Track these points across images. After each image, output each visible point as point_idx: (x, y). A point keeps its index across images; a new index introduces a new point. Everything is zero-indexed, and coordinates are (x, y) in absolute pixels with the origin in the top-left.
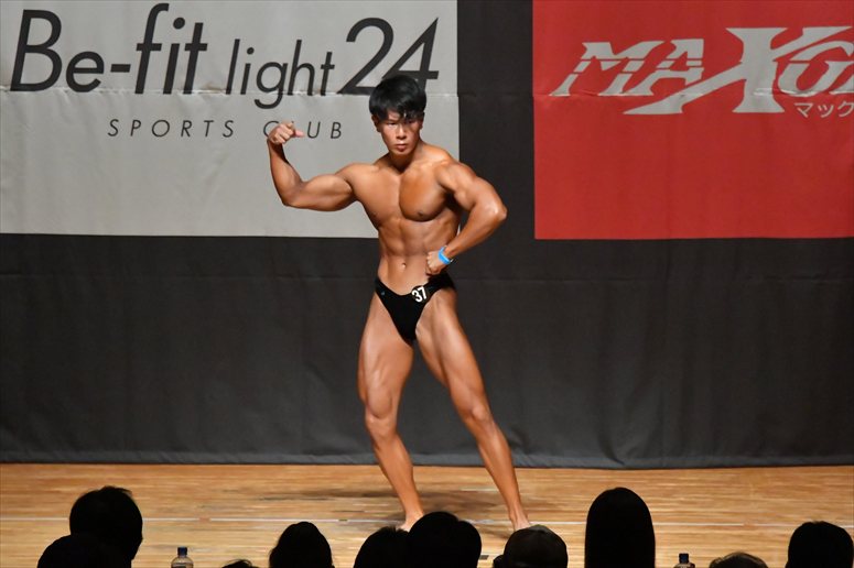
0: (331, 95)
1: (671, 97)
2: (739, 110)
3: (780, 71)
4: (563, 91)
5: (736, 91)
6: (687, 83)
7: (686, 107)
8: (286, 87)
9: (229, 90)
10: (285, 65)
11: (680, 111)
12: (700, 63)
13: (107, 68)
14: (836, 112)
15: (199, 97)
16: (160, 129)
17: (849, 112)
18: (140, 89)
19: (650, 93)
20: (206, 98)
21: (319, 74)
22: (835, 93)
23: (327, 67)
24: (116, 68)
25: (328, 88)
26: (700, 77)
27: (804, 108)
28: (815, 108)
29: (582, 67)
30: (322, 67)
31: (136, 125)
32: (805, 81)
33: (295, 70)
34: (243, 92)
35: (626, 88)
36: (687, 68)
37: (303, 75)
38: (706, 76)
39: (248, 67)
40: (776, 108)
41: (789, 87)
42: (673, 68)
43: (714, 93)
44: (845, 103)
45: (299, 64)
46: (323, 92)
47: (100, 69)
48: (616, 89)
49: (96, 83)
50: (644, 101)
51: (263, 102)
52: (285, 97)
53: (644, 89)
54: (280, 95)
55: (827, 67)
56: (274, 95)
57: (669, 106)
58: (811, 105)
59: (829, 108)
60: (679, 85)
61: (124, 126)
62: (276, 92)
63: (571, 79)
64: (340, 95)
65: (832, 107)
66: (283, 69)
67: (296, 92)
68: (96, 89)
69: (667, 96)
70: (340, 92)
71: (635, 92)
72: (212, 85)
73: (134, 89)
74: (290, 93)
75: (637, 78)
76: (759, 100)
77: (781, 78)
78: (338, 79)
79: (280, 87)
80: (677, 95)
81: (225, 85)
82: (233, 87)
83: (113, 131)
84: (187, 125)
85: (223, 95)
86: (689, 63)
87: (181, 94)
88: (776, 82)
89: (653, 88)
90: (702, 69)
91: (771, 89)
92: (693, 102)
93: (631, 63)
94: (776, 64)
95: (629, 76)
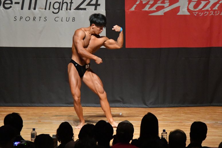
0: (72, 10)
1: (161, 11)
2: (179, 14)
3: (189, 4)
4: (133, 9)
5: (178, 9)
6: (165, 7)
7: (165, 13)
8: (60, 8)
9: (45, 9)
10: (60, 2)
11: (163, 14)
12: (168, 2)
13: (14, 3)
14: (204, 15)
15: (38, 11)
16: (28, 19)
17: (207, 14)
18: (22, 8)
19: (156, 10)
20: (40, 11)
21: (69, 5)
22: (203, 9)
23: (71, 3)
24: (16, 3)
25: (71, 8)
26: (168, 5)
27: (195, 13)
28: (198, 13)
29: (138, 3)
30: (70, 3)
31: (21, 18)
32: (196, 6)
33: (63, 4)
34: (49, 9)
36: (165, 3)
37: (65, 5)
38: (170, 5)
39: (50, 3)
40: (188, 14)
41: (191, 8)
42: (161, 3)
43: (172, 10)
44: (206, 12)
45: (64, 2)
46: (70, 9)
47: (12, 3)
48: (147, 9)
49: (11, 7)
50: (154, 12)
51: (54, 12)
52: (60, 11)
53: (154, 9)
54: (59, 10)
55: (201, 3)
56: (57, 10)
57: (160, 13)
58: (197, 13)
59: (202, 13)
60: (163, 7)
61: (18, 18)
62: (58, 9)
63: (135, 6)
64: (75, 10)
65: (203, 13)
66: (60, 3)
67: (63, 9)
68: (11, 9)
69: (160, 10)
70: (75, 9)
71: (151, 9)
72: (41, 8)
73: (21, 9)
74: (62, 10)
75: (152, 6)
76: (184, 11)
77: (189, 5)
78: (74, 6)
79: (59, 8)
80: (162, 10)
81: (45, 8)
82: (47, 8)
83: (15, 20)
84: (35, 18)
85: (44, 10)
86: (165, 2)
87: (33, 10)
88: (188, 7)
89: (156, 8)
90: (169, 3)
91: (187, 9)
92: (166, 12)
93: (150, 2)
94: (188, 2)
95: (150, 5)
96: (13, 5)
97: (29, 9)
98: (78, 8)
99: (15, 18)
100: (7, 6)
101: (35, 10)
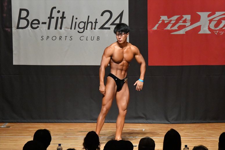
0: (97, 29)
1: (182, 30)
2: (200, 33)
3: (210, 23)
4: (155, 28)
5: (199, 28)
6: (186, 26)
7: (186, 32)
8: (85, 28)
9: (71, 29)
10: (85, 22)
11: (185, 33)
12: (190, 21)
13: (41, 23)
14: (224, 33)
15: (64, 30)
16: (54, 38)
18: (49, 28)
19: (177, 29)
20: (65, 30)
21: (94, 24)
22: (224, 28)
23: (96, 22)
24: (43, 23)
25: (96, 28)
26: (189, 25)
27: (216, 32)
28: (219, 32)
29: (160, 22)
30: (95, 22)
31: (48, 37)
32: (217, 25)
33: (88, 23)
34: (75, 29)
35: (171, 27)
36: (186, 22)
37: (90, 25)
38: (191, 24)
39: (76, 22)
40: (209, 32)
41: (212, 27)
42: (183, 22)
43: (193, 29)
45: (89, 22)
46: (95, 29)
47: (39, 23)
48: (168, 28)
49: (38, 27)
50: (176, 31)
51: (80, 31)
52: (85, 30)
53: (175, 28)
54: (84, 30)
55: (222, 22)
56: (82, 30)
57: (182, 32)
58: (218, 31)
59: (222, 32)
60: (184, 27)
61: (45, 38)
62: (83, 29)
63: (157, 25)
64: (99, 30)
66: (85, 23)
67: (88, 29)
68: (38, 28)
69: (182, 29)
70: (99, 29)
72: (67, 27)
73: (47, 28)
74: (87, 29)
75: (174, 25)
76: (205, 30)
77: (210, 25)
78: (99, 25)
79: (84, 27)
80: (184, 29)
81: (70, 27)
82: (72, 28)
83: (42, 39)
84: (61, 37)
85: (70, 30)
86: (187, 21)
87: (59, 29)
88: (209, 26)
89: (178, 27)
90: (190, 23)
91: (208, 28)
92: (188, 31)
93: (172, 21)
94: (209, 21)
95: (172, 24)
96: (41, 25)
97: (55, 29)
98: (102, 28)
99: (42, 37)
100: (34, 26)
101: (61, 29)
